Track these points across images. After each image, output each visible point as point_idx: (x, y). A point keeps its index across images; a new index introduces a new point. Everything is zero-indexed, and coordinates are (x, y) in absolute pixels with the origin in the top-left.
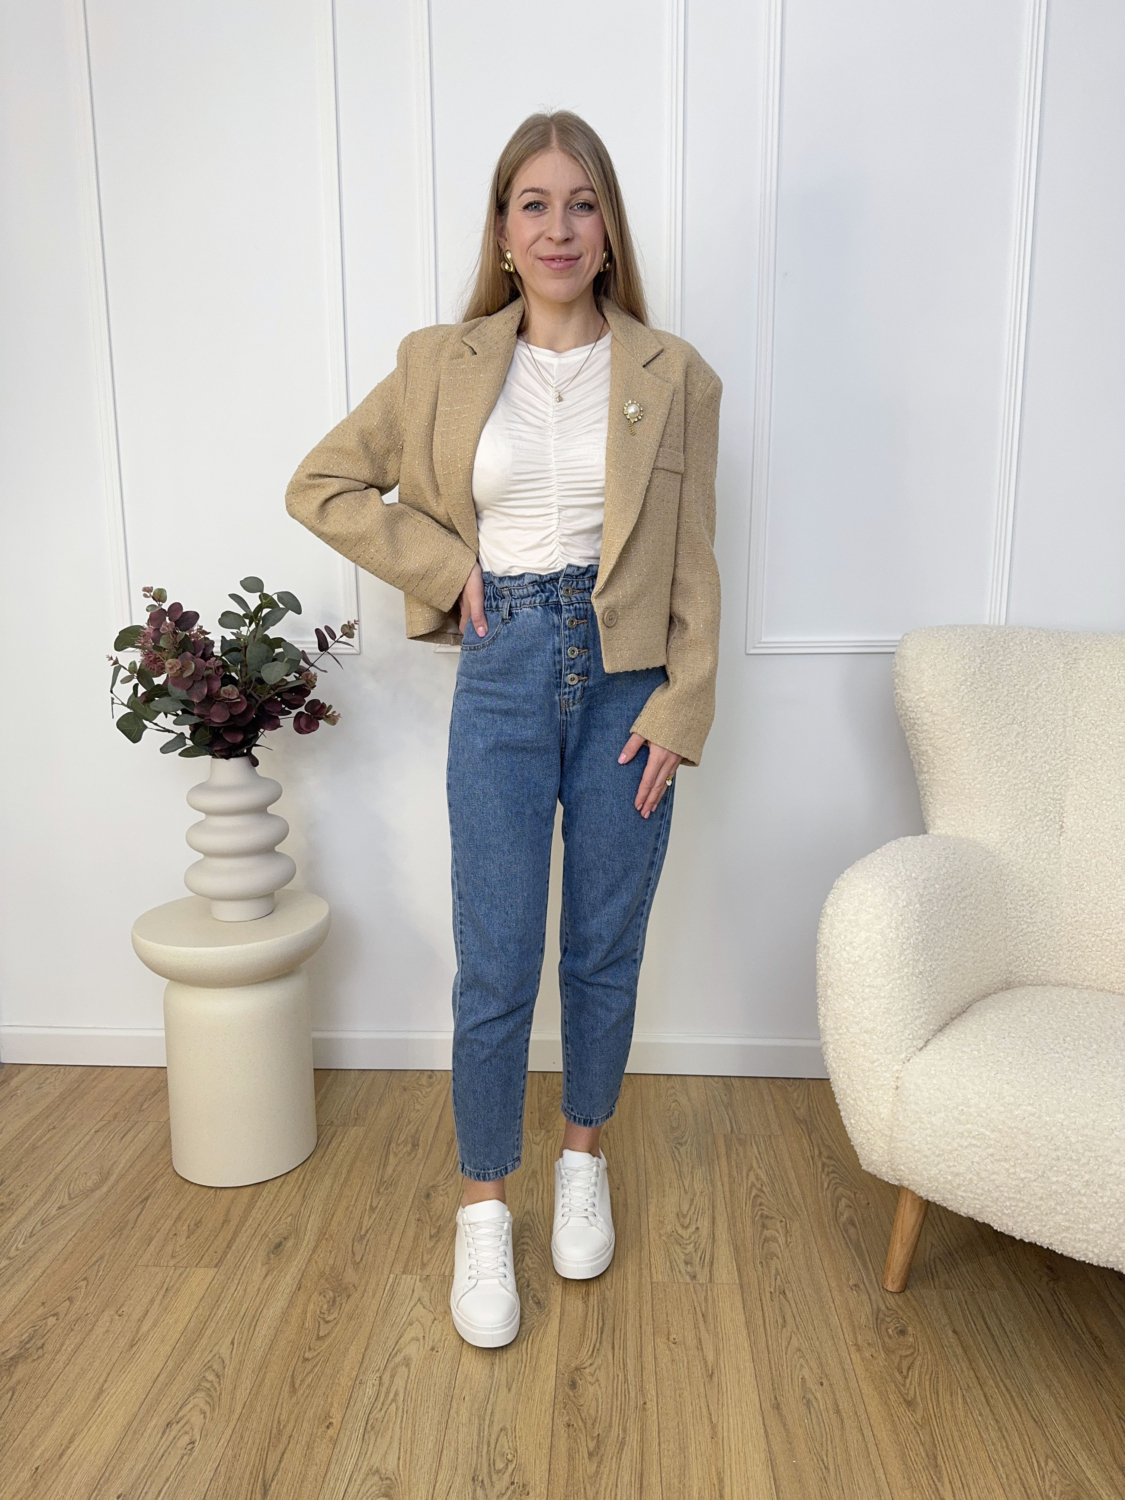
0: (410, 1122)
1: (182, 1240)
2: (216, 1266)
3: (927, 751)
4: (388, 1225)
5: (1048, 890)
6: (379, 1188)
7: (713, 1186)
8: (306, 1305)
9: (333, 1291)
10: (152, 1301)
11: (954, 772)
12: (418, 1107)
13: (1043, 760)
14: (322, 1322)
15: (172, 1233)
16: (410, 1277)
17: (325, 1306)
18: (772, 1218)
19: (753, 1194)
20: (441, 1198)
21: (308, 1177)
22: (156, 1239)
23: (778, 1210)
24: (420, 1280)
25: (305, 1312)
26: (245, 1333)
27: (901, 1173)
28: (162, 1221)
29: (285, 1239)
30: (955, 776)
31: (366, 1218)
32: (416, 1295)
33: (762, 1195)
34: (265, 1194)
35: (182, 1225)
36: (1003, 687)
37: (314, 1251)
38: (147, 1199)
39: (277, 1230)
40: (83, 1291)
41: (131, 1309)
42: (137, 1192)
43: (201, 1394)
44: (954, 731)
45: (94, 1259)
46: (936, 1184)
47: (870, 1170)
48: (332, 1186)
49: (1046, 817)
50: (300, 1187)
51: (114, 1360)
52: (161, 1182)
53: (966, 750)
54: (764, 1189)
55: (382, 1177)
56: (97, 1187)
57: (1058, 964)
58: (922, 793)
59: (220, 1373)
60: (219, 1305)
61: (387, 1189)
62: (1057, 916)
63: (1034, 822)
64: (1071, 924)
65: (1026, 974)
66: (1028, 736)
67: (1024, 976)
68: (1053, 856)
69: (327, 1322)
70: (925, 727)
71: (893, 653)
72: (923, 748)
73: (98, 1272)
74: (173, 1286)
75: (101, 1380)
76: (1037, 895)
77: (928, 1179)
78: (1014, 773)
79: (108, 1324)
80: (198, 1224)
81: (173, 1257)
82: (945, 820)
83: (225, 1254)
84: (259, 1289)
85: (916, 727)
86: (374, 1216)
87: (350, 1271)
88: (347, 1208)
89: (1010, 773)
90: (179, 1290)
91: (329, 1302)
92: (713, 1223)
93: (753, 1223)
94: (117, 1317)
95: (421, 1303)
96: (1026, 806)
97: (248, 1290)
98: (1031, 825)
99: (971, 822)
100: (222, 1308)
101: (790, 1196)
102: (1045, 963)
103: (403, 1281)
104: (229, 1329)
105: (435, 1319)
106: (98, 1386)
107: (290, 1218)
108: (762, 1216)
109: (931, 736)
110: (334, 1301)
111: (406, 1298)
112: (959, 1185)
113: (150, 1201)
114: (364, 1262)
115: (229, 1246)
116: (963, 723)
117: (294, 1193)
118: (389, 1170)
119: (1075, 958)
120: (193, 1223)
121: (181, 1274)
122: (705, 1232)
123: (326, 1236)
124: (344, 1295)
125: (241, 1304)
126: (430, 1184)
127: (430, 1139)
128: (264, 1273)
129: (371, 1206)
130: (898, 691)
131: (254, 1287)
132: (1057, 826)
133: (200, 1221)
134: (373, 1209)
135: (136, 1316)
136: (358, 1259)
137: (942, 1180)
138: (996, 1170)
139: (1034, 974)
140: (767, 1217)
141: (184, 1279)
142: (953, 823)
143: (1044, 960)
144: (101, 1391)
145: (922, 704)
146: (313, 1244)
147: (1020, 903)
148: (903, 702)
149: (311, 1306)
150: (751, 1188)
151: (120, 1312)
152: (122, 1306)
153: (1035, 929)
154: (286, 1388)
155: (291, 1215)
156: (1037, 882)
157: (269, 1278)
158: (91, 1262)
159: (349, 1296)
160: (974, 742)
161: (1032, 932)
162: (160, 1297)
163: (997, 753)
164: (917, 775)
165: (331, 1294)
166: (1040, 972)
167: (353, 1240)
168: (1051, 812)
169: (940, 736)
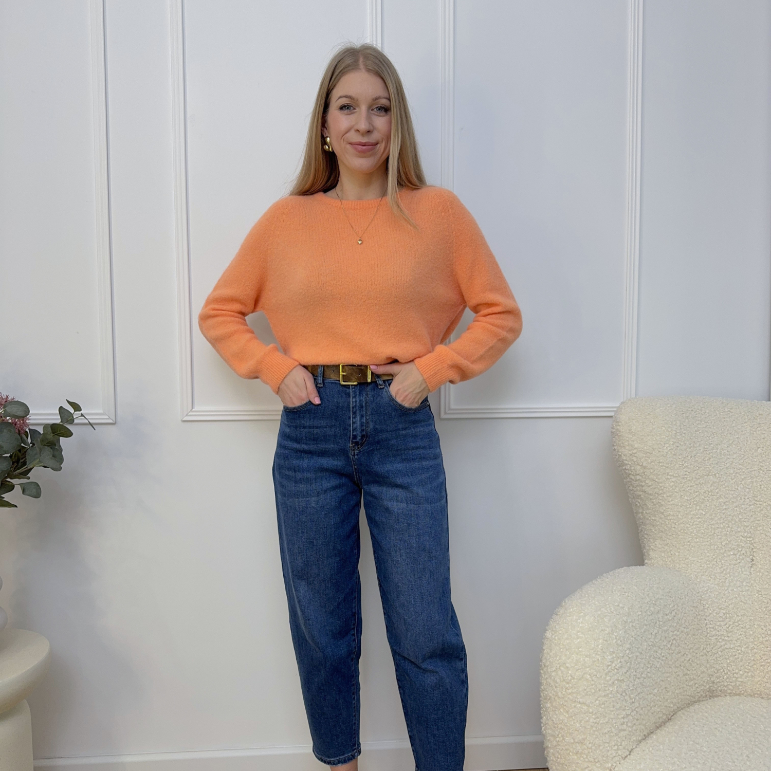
3: (640, 496)
11: (662, 513)
13: (735, 505)
30: (663, 516)
36: (699, 445)
49: (739, 551)
53: (670, 496)
57: (752, 676)
62: (750, 635)
63: (729, 556)
65: (726, 684)
66: (722, 485)
67: (725, 686)
68: (744, 584)
70: (638, 477)
71: (611, 417)
72: (637, 493)
78: (711, 515)
82: (656, 552)
85: (631, 476)
89: (708, 515)
98: (726, 559)
99: (677, 554)
102: (743, 675)
109: (643, 484)
130: (616, 448)
132: (749, 560)
139: (733, 684)
143: (741, 672)
145: (635, 459)
147: (718, 623)
148: (620, 456)
153: (732, 646)
160: (677, 490)
161: (730, 648)
163: (697, 499)
164: (635, 515)
166: (738, 683)
168: (743, 547)
169: (650, 484)
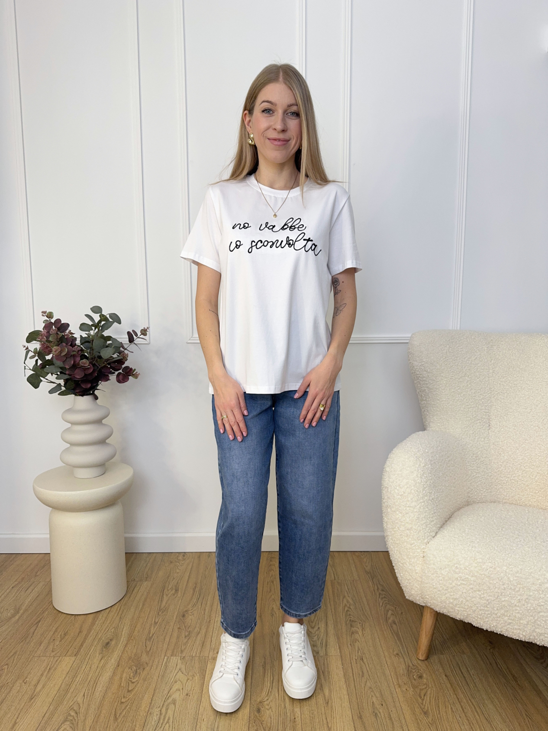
0: (174, 579)
1: (58, 643)
2: (75, 655)
3: (425, 390)
4: (163, 631)
5: (485, 456)
6: (158, 613)
7: (326, 606)
8: (122, 675)
9: (136, 667)
10: (42, 675)
11: (439, 400)
12: (178, 571)
13: (479, 393)
14: (130, 682)
15: (52, 640)
16: (175, 657)
17: (132, 674)
18: (355, 622)
19: (346, 610)
20: (190, 617)
21: (122, 608)
22: (44, 642)
23: (358, 617)
24: (180, 659)
25: (121, 678)
26: (91, 689)
27: (427, 599)
28: (47, 633)
29: (111, 640)
30: (439, 402)
31: (152, 628)
32: (178, 667)
33: (350, 610)
34: (100, 617)
35: (58, 635)
36: (460, 359)
37: (126, 646)
38: (39, 621)
39: (106, 636)
40: (6, 671)
41: (31, 679)
42: (34, 618)
43: (68, 723)
44: (438, 380)
45: (12, 654)
46: (444, 604)
47: (410, 599)
48: (135, 612)
49: (482, 421)
50: (118, 613)
51: (22, 707)
52: (46, 613)
53: (444, 389)
54: (351, 607)
55: (160, 606)
56: (13, 616)
57: (491, 492)
58: (423, 410)
59: (78, 712)
60: (77, 676)
61: (163, 612)
62: (490, 469)
63: (477, 423)
64: (496, 472)
65: (476, 497)
66: (472, 382)
67: (475, 499)
68: (486, 439)
69: (133, 683)
70: (424, 379)
71: (407, 343)
72: (423, 389)
73: (14, 660)
74: (53, 666)
75: (15, 718)
76: (479, 459)
77: (441, 602)
78: (467, 400)
79: (19, 688)
80: (65, 634)
81: (53, 651)
82: (435, 424)
83: (80, 649)
84: (98, 667)
85: (420, 378)
86: (156, 627)
87: (144, 655)
88: (142, 623)
89: (465, 400)
90: (56, 669)
91: (133, 672)
92: (327, 625)
93: (346, 624)
94: (23, 684)
95: (181, 671)
96: (473, 416)
97: (92, 668)
98: (475, 425)
99: (447, 424)
100: (79, 677)
101: (364, 610)
102: (485, 491)
103: (171, 660)
104: (82, 688)
105: (188, 679)
106: (14, 720)
107: (113, 629)
108: (350, 620)
109: (427, 383)
110: (136, 672)
111: (173, 669)
112: (456, 604)
113: (40, 624)
114: (151, 651)
115: (82, 645)
116: (442, 377)
117: (114, 617)
118: (164, 603)
119: (499, 489)
120: (63, 634)
121: (57, 661)
122: (322, 630)
123: (132, 638)
124: (142, 668)
125: (88, 675)
126: (185, 610)
127: (184, 587)
128: (100, 657)
129: (155, 622)
130: (411, 361)
131: (95, 666)
132: (487, 425)
133: (67, 632)
134: (156, 623)
135: (34, 683)
136: (148, 650)
137: (448, 602)
138: (474, 596)
139: (480, 497)
140: (353, 621)
141: (58, 664)
142: (439, 424)
143: (484, 490)
144: (15, 723)
145: (423, 368)
146: (126, 642)
147: (472, 463)
148: (414, 366)
149: (125, 675)
150: (345, 607)
151: (25, 681)
152: (26, 678)
153: (480, 475)
154: (112, 718)
155: (114, 627)
156: (480, 452)
157: (103, 661)
158: (9, 656)
159: (144, 669)
160: (447, 385)
161: (478, 477)
162: (46, 672)
163: (458, 391)
164: (420, 402)
165: (134, 667)
166: (482, 497)
167: (146, 639)
168: (484, 418)
169: (432, 382)
